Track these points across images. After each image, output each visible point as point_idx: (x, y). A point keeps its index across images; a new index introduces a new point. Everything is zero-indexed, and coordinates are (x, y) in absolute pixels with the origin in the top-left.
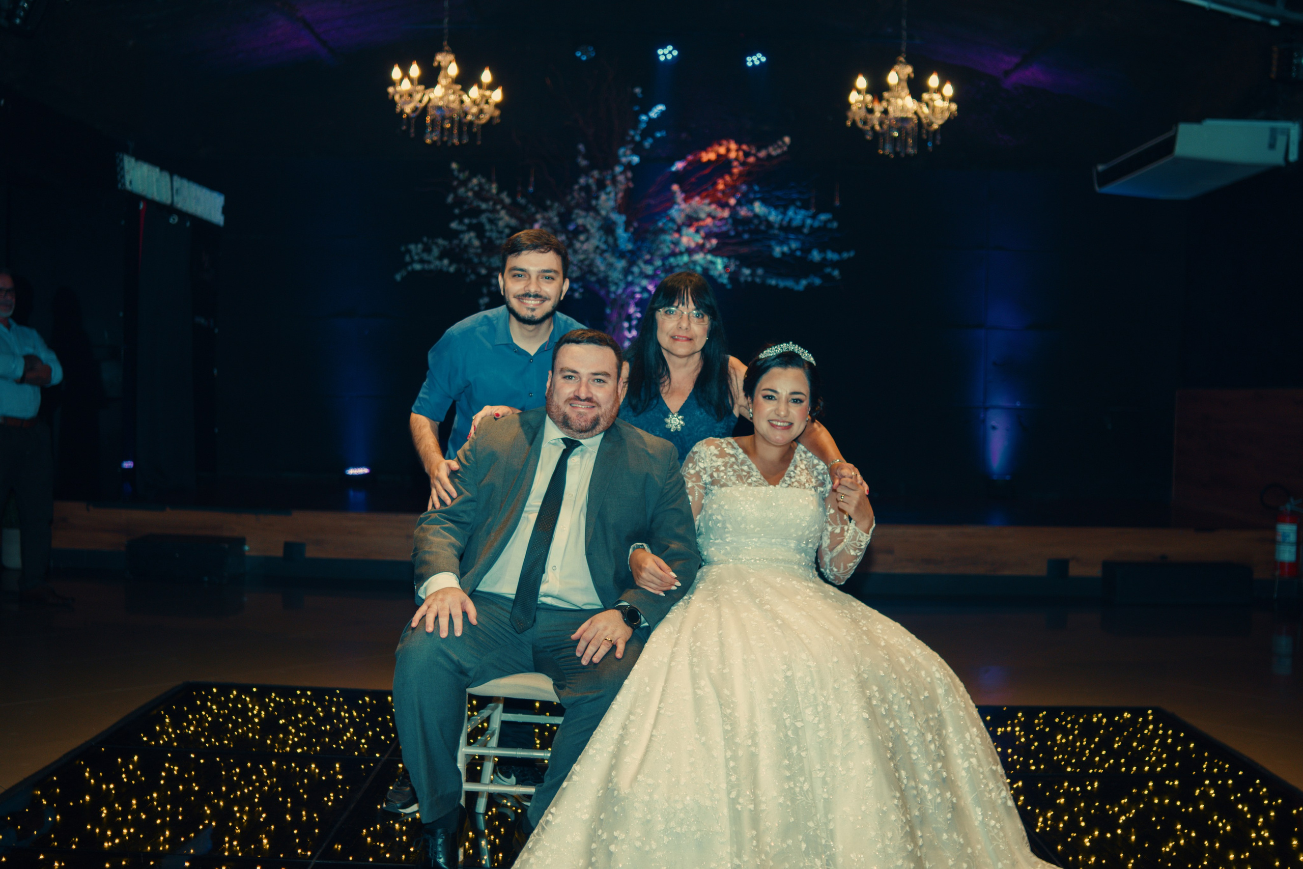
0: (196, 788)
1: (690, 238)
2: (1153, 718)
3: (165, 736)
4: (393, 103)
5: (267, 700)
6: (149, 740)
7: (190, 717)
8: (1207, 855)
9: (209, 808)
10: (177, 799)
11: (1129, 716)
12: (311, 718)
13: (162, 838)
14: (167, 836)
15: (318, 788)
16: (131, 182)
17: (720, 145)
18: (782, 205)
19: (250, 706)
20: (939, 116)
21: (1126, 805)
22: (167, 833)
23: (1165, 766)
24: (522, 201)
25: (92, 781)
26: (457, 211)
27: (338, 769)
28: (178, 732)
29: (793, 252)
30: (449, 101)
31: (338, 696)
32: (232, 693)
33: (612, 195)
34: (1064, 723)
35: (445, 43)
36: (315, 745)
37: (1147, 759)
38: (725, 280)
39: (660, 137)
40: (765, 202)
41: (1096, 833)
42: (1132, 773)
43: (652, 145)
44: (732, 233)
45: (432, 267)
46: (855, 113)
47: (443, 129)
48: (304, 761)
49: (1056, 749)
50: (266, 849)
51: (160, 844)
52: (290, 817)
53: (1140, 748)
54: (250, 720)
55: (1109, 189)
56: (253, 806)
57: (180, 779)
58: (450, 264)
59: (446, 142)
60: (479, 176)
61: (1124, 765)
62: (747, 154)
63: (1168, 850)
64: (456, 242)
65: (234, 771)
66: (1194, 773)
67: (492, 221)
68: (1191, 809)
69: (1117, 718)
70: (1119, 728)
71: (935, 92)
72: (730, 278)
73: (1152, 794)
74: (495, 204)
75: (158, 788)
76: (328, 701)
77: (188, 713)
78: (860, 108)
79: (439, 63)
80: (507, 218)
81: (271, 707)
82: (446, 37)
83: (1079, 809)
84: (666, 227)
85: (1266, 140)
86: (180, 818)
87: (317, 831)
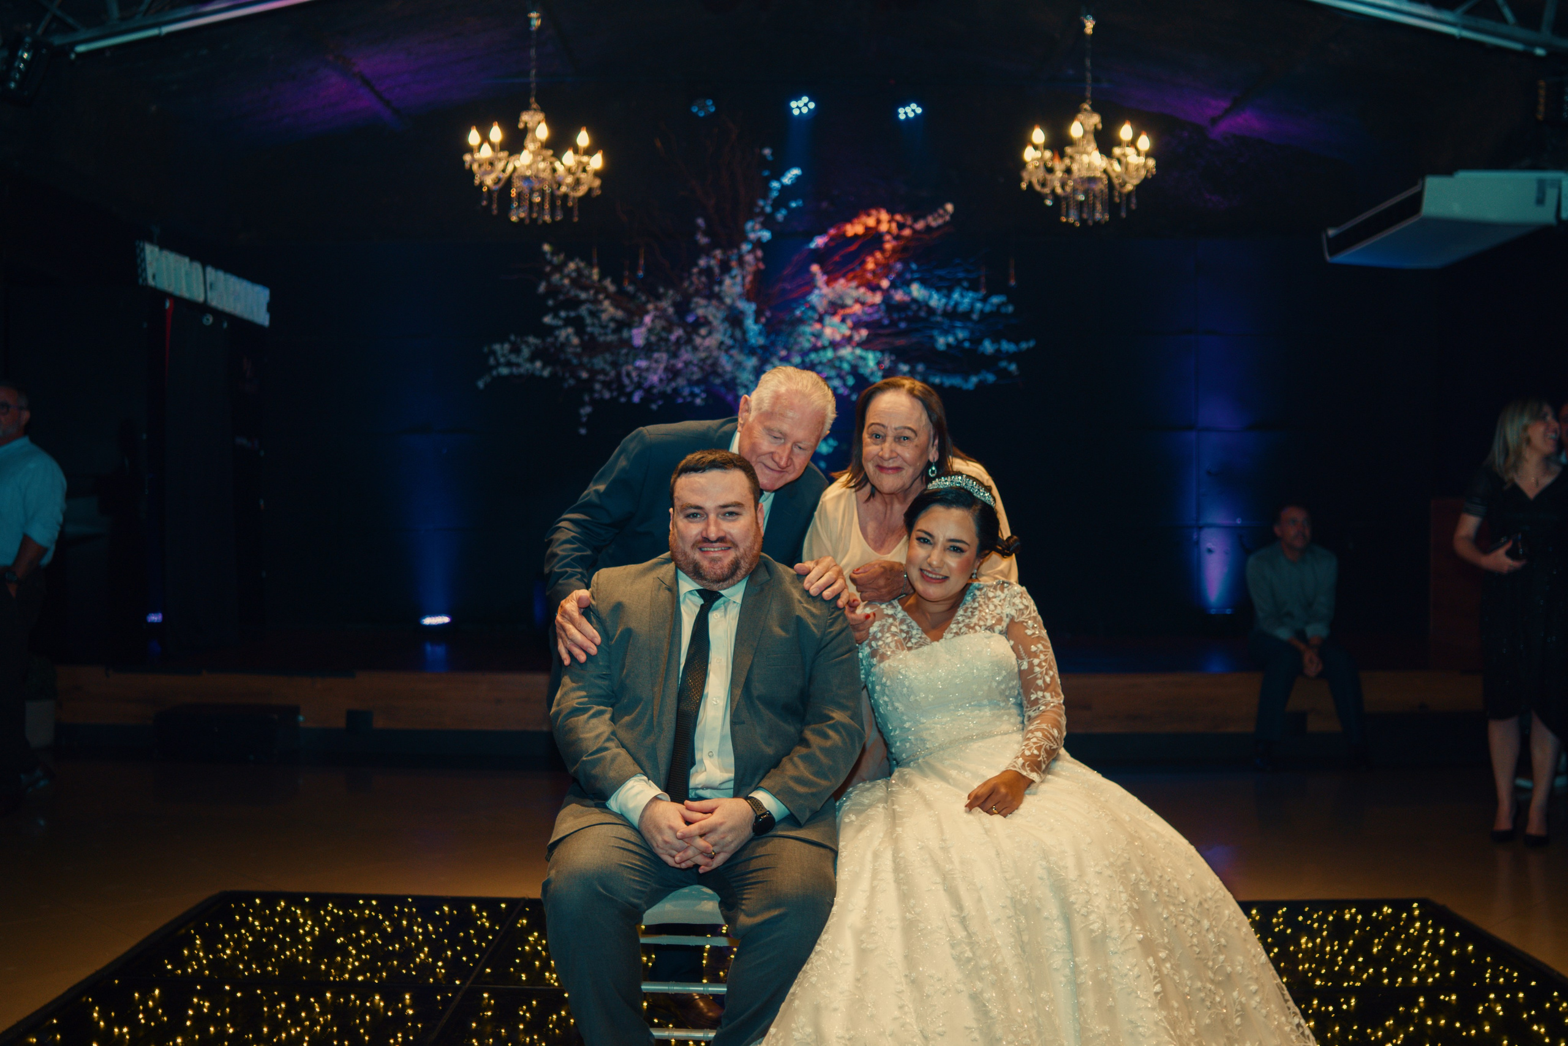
0: (231, 1031)
1: (834, 329)
2: (1420, 913)
3: (194, 963)
4: (471, 174)
5: (322, 912)
6: (174, 969)
7: (227, 936)
11: (1390, 911)
12: (377, 935)
15: (382, 1028)
16: (154, 277)
17: (869, 215)
18: (946, 287)
19: (301, 920)
20: (1134, 174)
21: (1392, 1027)
23: (1437, 975)
24: (630, 289)
25: (102, 1024)
26: (550, 303)
27: (408, 1001)
28: (211, 956)
29: (960, 343)
30: (538, 170)
31: (410, 907)
32: (279, 905)
33: (739, 279)
34: (1309, 922)
35: (533, 100)
36: (380, 970)
37: (1415, 966)
39: (795, 209)
40: (924, 282)
42: (1397, 985)
43: (785, 218)
44: (886, 322)
45: (522, 370)
46: (1031, 174)
47: (531, 204)
48: (366, 991)
49: (1300, 955)
53: (1405, 953)
54: (298, 939)
55: (1343, 258)
57: (211, 1018)
58: (544, 367)
59: (536, 220)
60: (577, 260)
61: (1387, 975)
62: (901, 226)
64: (550, 340)
65: (278, 1007)
66: (1475, 984)
67: (593, 314)
68: (1473, 1032)
69: (1374, 914)
70: (1378, 928)
71: (1128, 146)
73: (1424, 1013)
74: (597, 293)
75: (183, 1031)
76: (397, 913)
77: (224, 931)
78: (1037, 168)
79: (526, 123)
80: (611, 310)
81: (327, 921)
82: (534, 93)
83: (1333, 1034)
84: (805, 317)
85: (1533, 194)
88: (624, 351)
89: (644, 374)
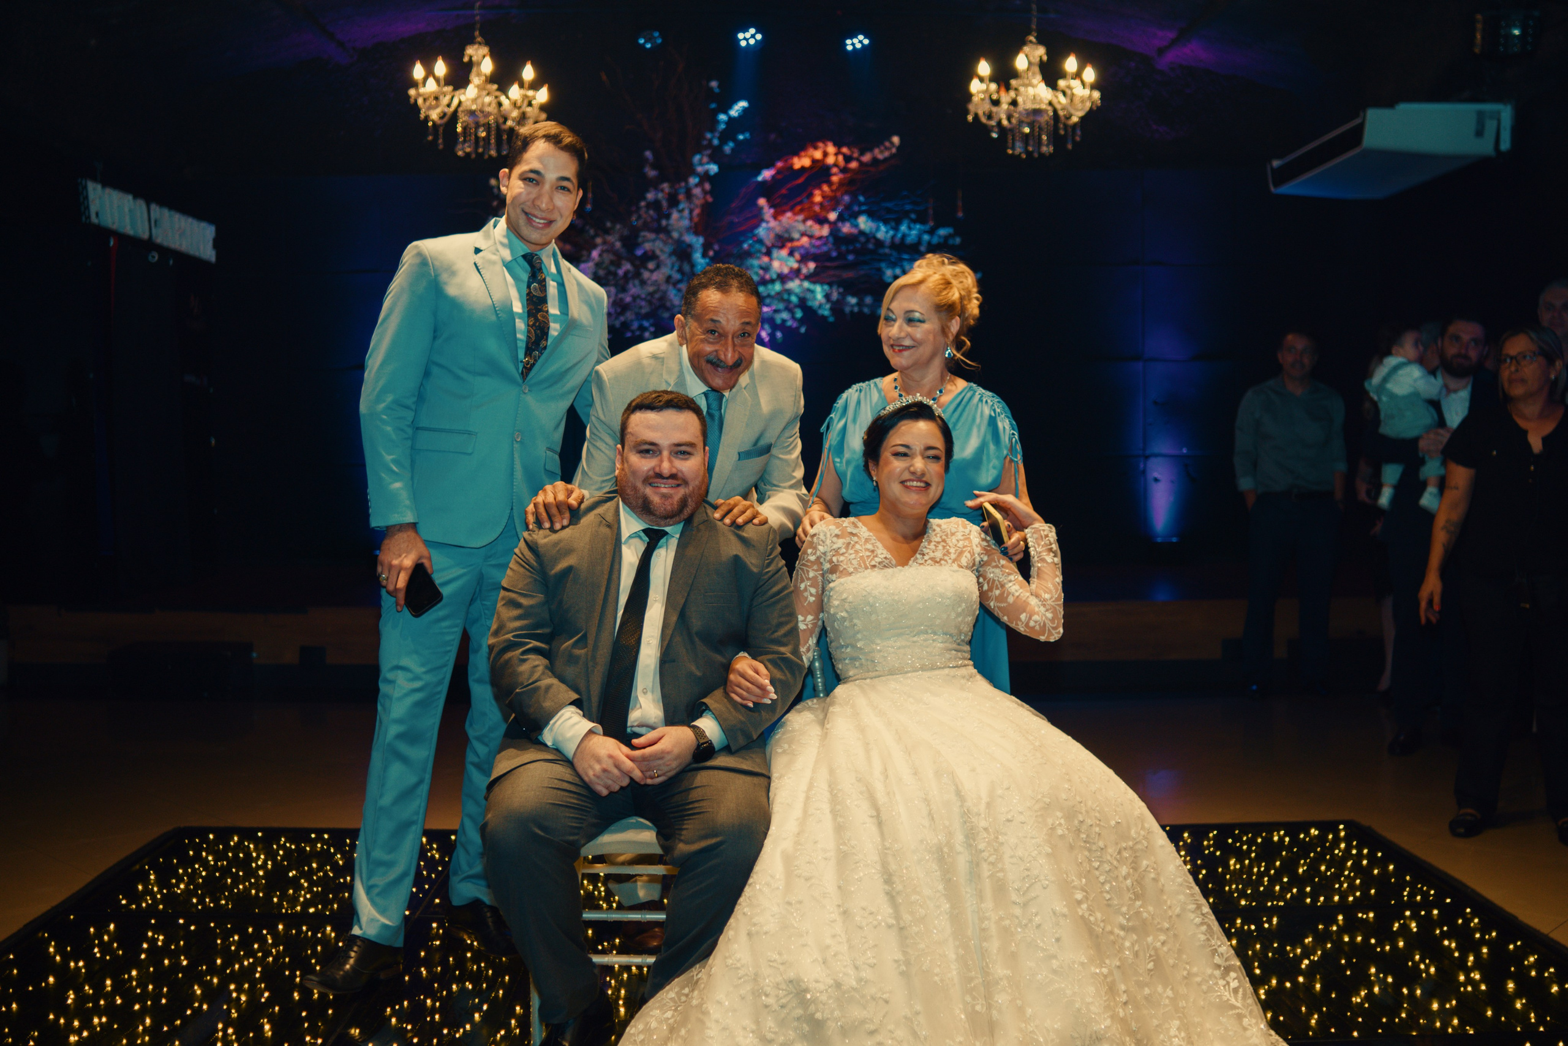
0: (185, 963)
1: (782, 262)
2: (1345, 834)
3: (148, 898)
4: (416, 108)
5: (275, 847)
6: (129, 904)
7: (181, 871)
8: (1405, 1005)
9: (199, 986)
10: (162, 976)
11: (1317, 833)
12: (328, 868)
13: (141, 1028)
14: (147, 1024)
16: (97, 214)
17: (816, 148)
18: (893, 221)
19: (254, 855)
20: (1080, 106)
21: (1310, 945)
22: (148, 1021)
23: (1358, 894)
25: (58, 958)
28: (165, 891)
30: (483, 104)
32: (233, 840)
33: (686, 213)
34: (1238, 844)
35: (477, 33)
36: (332, 902)
37: (1337, 886)
38: (826, 312)
39: (742, 141)
40: (872, 215)
41: (1274, 982)
42: (1319, 904)
43: (733, 150)
44: (834, 254)
46: (977, 105)
47: (477, 138)
48: (317, 923)
49: (1228, 877)
50: (267, 1037)
51: (137, 1036)
52: (299, 994)
53: (1329, 873)
54: (251, 873)
55: (1286, 189)
56: (253, 983)
57: (165, 951)
59: (482, 154)
61: (1311, 895)
62: (848, 159)
63: (1359, 1000)
65: (231, 939)
66: (1393, 902)
68: (1388, 948)
69: (1302, 836)
70: (1305, 849)
71: (1072, 78)
72: (831, 309)
73: (1342, 930)
75: (139, 965)
76: (349, 845)
77: (178, 866)
78: (982, 100)
79: (471, 57)
81: (279, 855)
82: (478, 26)
83: (1254, 951)
84: (753, 250)
85: (1472, 126)
86: (164, 1001)
87: (330, 1012)
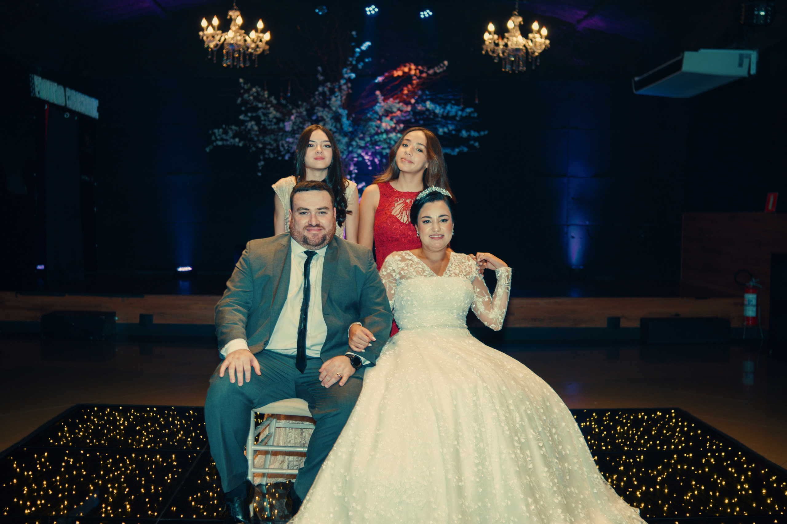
0: (84, 473)
1: (387, 123)
2: (675, 415)
3: (64, 439)
4: (203, 42)
5: (129, 414)
6: (54, 442)
7: (80, 426)
8: (712, 501)
9: (92, 486)
10: (72, 480)
11: (660, 414)
12: (157, 425)
13: (62, 506)
14: (66, 504)
15: (161, 471)
16: (39, 92)
17: (405, 66)
18: (443, 103)
19: (118, 418)
20: (539, 48)
21: (661, 470)
22: (66, 503)
23: (683, 445)
24: (283, 102)
25: (18, 470)
26: (243, 108)
27: (174, 458)
28: (73, 436)
29: (450, 131)
30: (237, 40)
31: (173, 411)
32: (107, 411)
33: (339, 97)
34: (621, 419)
35: (234, 4)
36: (159, 443)
37: (673, 441)
39: (367, 62)
40: (433, 101)
41: (644, 488)
42: (664, 450)
43: (363, 67)
44: (413, 120)
45: (228, 143)
46: (487, 46)
47: (234, 57)
48: (152, 453)
49: (617, 435)
50: (128, 511)
51: (61, 510)
52: (144, 490)
53: (668, 434)
54: (117, 427)
55: (642, 92)
56: (120, 484)
57: (74, 467)
58: (240, 141)
59: (236, 66)
60: (257, 87)
61: (659, 445)
62: (421, 72)
63: (688, 498)
64: (243, 127)
65: (108, 461)
66: (701, 449)
67: (265, 115)
68: (700, 472)
69: (653, 416)
70: (655, 422)
71: (536, 33)
73: (677, 463)
74: (267, 104)
75: (60, 473)
76: (167, 414)
77: (79, 423)
78: (490, 43)
79: (231, 16)
80: (274, 112)
81: (131, 418)
83: (633, 473)
84: (372, 117)
85: (737, 61)
86: (74, 492)
87: (161, 499)
88: (281, 134)
89: (291, 145)
